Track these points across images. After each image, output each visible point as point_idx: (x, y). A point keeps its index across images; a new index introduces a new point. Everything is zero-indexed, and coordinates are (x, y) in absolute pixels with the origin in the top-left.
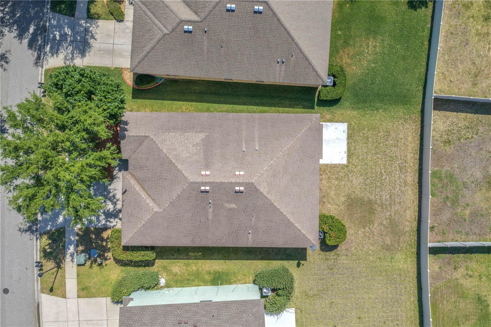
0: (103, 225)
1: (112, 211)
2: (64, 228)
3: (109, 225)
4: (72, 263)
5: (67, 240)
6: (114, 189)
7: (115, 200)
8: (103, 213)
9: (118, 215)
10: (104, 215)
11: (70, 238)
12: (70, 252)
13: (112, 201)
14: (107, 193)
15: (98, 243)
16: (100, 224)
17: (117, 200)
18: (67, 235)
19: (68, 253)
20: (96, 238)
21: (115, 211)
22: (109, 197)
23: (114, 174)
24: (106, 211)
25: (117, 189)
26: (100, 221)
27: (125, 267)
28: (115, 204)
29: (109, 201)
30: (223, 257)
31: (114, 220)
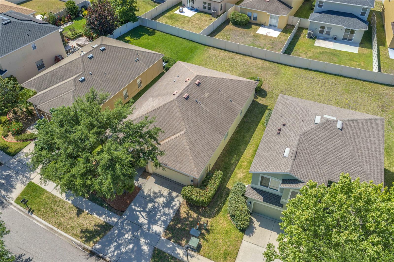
0: (173, 212)
1: (166, 201)
2: (155, 249)
3: (176, 208)
4: (195, 258)
5: (169, 251)
6: (149, 191)
7: (158, 194)
8: (163, 208)
9: (173, 197)
10: (166, 208)
11: (169, 247)
12: (181, 255)
13: (158, 197)
14: (149, 197)
15: (187, 224)
16: (172, 215)
17: (160, 192)
18: (165, 249)
19: (182, 257)
20: (182, 224)
21: (168, 198)
22: (153, 197)
23: (137, 185)
24: (163, 205)
25: (150, 189)
26: (169, 213)
27: (220, 212)
28: (161, 195)
29: (156, 199)
30: (244, 144)
31: (175, 202)
